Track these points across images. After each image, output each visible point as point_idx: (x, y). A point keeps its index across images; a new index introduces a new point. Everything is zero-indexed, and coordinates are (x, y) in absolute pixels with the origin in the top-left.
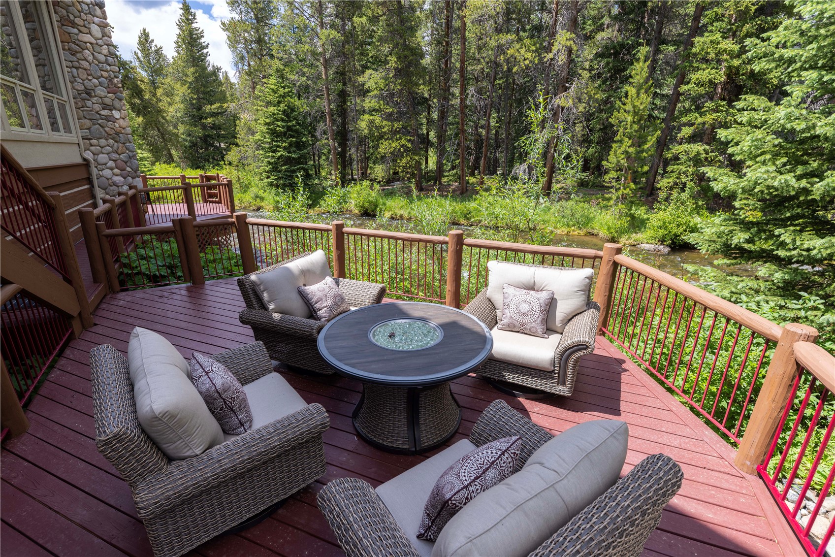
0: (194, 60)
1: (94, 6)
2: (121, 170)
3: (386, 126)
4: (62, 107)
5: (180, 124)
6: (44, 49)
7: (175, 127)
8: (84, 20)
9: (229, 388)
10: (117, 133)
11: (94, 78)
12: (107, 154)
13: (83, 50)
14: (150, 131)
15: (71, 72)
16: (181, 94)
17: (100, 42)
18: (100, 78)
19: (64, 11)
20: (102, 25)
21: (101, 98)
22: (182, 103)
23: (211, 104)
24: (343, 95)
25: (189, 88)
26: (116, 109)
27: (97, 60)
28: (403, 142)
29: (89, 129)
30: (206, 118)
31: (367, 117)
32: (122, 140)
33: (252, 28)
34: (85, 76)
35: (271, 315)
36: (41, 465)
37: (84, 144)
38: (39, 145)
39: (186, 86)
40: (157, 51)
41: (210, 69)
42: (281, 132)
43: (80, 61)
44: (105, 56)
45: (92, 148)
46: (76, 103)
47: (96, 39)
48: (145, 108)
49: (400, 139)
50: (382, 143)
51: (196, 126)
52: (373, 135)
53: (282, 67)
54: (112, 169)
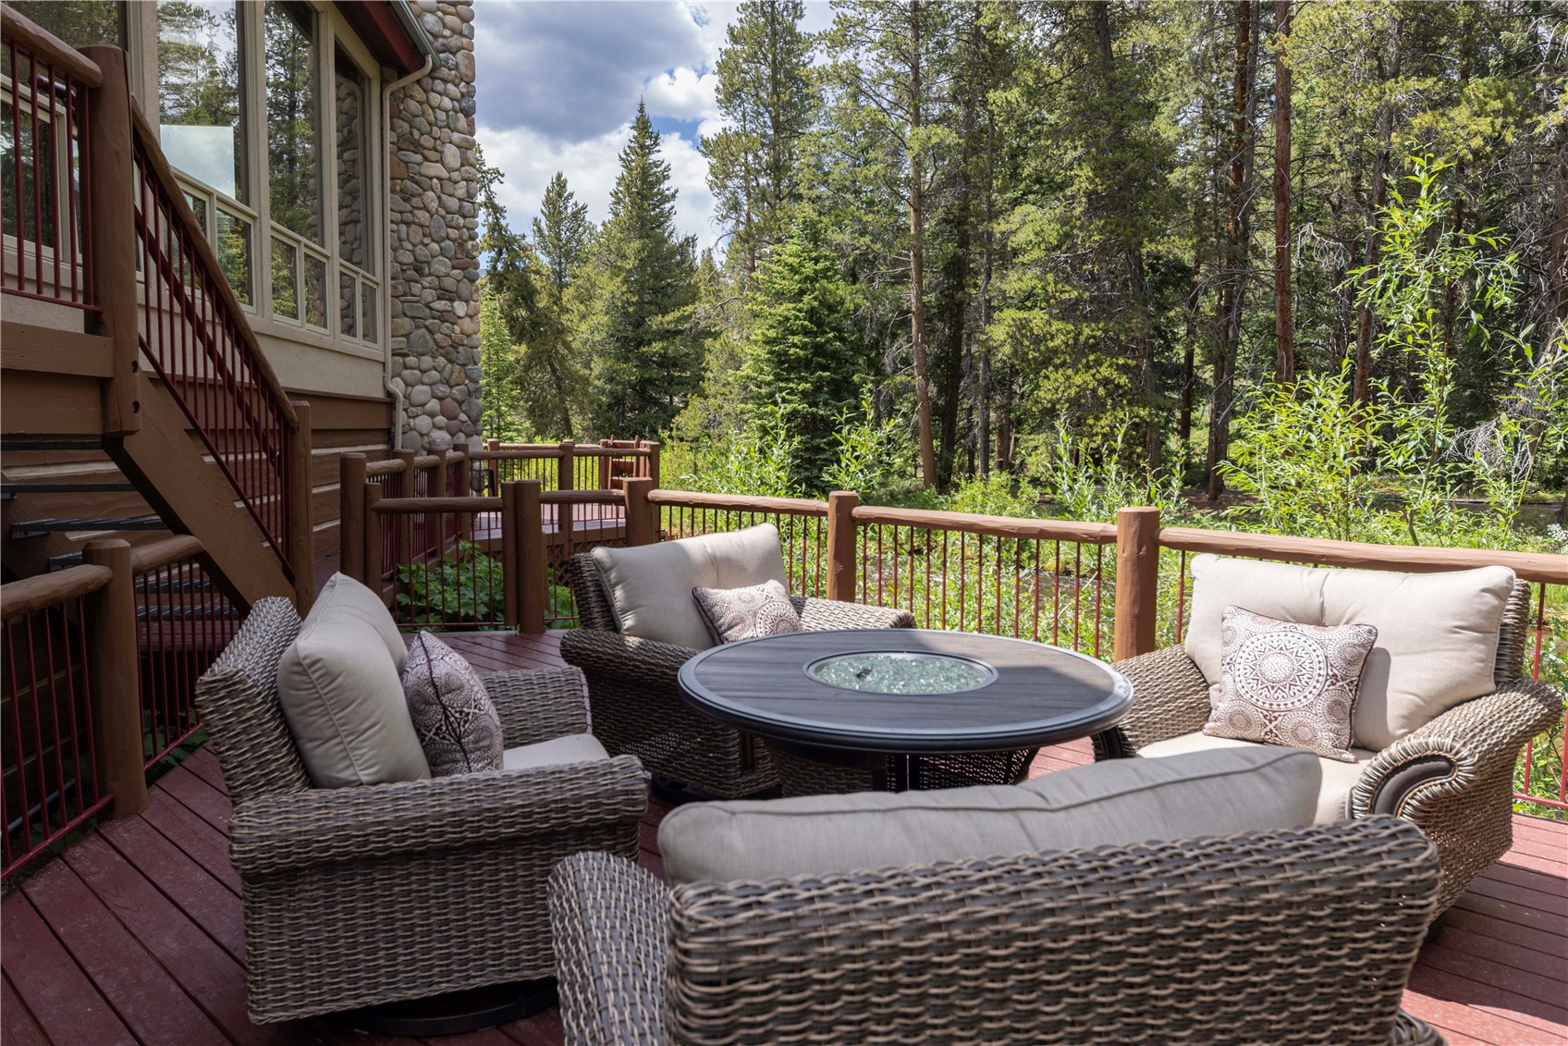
0: (643, 225)
1: (456, 112)
2: (449, 419)
3: (1061, 333)
4: (369, 294)
5: (595, 358)
6: (361, 194)
7: (587, 365)
8: (435, 139)
9: (461, 688)
10: (455, 346)
11: (433, 240)
12: (430, 385)
13: (425, 190)
14: (537, 373)
15: (398, 231)
16: (607, 295)
17: (455, 175)
18: (443, 240)
19: (406, 126)
20: (465, 144)
21: (438, 277)
22: (607, 313)
23: (665, 313)
24: (957, 270)
25: (625, 281)
26: (460, 298)
27: (445, 208)
28: (1105, 371)
29: (407, 336)
30: (649, 343)
31: (1010, 315)
32: (462, 359)
33: (763, 145)
34: (420, 237)
35: (622, 639)
36: (139, 864)
37: (394, 363)
38: (314, 352)
39: (619, 279)
40: (575, 215)
41: (676, 240)
42: (798, 358)
43: (416, 212)
44: (460, 200)
45: (406, 373)
46: (394, 287)
47: (450, 170)
48: (535, 325)
49: (1098, 363)
50: (1047, 377)
51: (627, 360)
52: (1024, 359)
53: (815, 216)
54: (432, 415)
